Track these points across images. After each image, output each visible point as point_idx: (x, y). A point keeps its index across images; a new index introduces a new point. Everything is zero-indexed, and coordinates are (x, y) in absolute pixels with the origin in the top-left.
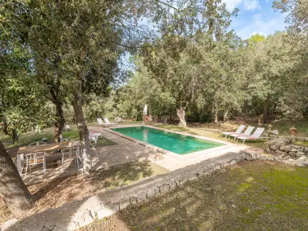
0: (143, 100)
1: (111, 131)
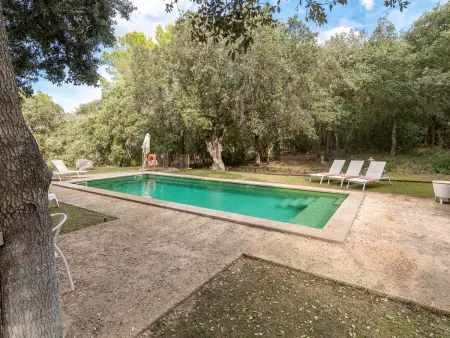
0: (135, 128)
1: (76, 186)
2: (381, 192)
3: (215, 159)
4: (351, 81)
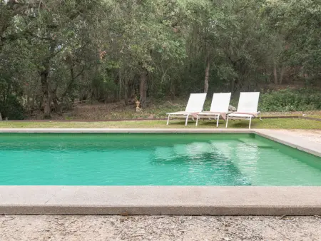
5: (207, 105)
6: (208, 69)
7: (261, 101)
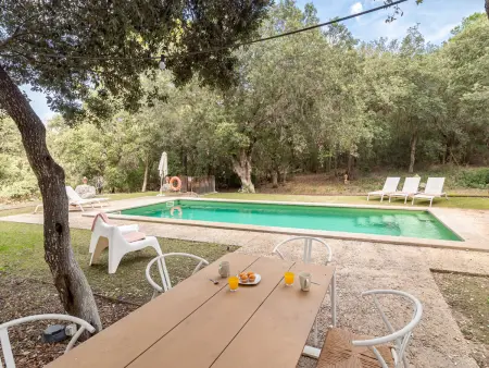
2: (449, 207)
3: (244, 181)
4: (385, 94)
5: (400, 187)
6: (414, 144)
7: (446, 183)
